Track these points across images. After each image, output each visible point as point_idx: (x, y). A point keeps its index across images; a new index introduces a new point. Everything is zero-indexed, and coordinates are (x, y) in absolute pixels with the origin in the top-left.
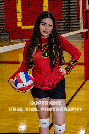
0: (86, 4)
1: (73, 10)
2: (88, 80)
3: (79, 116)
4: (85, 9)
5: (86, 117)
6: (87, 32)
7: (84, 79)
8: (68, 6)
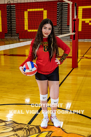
0: (74, 15)
2: (74, 69)
7: (71, 68)
8: (61, 16)
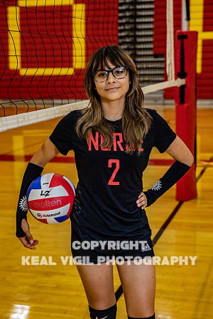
1: (143, 33)
2: (185, 203)
3: (169, 299)
4: (178, 31)
5: (184, 300)
6: (182, 87)
7: (175, 200)
8: (131, 23)
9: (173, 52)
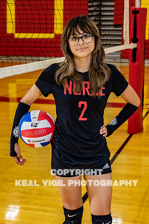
1: (107, 9)
2: (134, 136)
4: (133, 7)
6: (135, 50)
7: (126, 133)
9: (128, 23)
